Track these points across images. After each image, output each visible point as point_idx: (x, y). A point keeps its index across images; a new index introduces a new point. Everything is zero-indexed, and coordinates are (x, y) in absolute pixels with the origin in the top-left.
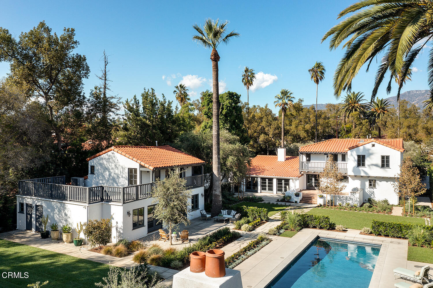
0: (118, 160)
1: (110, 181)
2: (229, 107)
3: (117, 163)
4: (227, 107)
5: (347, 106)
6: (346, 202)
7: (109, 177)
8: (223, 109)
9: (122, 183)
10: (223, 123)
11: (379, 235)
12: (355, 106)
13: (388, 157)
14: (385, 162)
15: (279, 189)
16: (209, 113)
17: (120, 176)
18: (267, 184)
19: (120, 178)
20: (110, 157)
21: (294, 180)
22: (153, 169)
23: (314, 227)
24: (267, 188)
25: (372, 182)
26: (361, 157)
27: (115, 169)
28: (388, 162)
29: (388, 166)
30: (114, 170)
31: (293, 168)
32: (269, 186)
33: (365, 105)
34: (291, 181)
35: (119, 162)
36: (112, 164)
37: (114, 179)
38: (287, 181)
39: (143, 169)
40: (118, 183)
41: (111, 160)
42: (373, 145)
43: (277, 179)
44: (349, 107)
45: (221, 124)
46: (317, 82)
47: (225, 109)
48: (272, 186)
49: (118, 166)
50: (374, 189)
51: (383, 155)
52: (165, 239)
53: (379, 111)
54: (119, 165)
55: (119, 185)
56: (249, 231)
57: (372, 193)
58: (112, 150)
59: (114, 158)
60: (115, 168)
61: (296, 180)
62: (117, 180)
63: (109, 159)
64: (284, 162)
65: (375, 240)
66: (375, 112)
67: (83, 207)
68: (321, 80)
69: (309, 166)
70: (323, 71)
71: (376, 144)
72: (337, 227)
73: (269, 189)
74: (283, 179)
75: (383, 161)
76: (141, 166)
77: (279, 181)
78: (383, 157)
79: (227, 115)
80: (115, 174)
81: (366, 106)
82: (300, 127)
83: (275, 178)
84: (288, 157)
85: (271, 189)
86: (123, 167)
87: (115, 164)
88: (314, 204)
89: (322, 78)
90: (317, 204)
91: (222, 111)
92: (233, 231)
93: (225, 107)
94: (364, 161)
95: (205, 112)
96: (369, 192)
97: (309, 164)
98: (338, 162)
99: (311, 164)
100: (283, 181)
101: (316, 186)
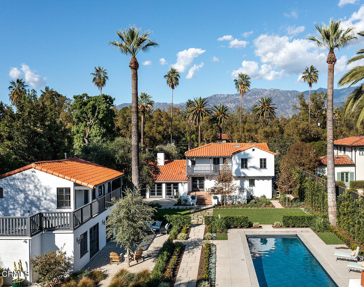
0: (39, 180)
1: (26, 204)
2: (105, 110)
3: (38, 183)
4: (104, 111)
5: (194, 110)
6: (236, 200)
7: (25, 200)
8: (99, 113)
9: (46, 207)
10: (99, 128)
11: (288, 227)
12: (201, 110)
13: (265, 160)
14: (263, 163)
15: (169, 193)
16: (81, 117)
17: (43, 199)
18: (156, 189)
19: (41, 200)
20: (26, 177)
21: (183, 184)
22: (94, 187)
23: (236, 227)
24: (156, 193)
25: (252, 181)
26: (244, 160)
27: (35, 191)
28: (265, 163)
29: (265, 167)
30: (33, 192)
31: (176, 172)
32: (158, 191)
33: (210, 109)
34: (180, 185)
35: (40, 183)
36: (30, 185)
37: (32, 203)
38: (176, 185)
39: (78, 188)
40: (39, 207)
41: (28, 180)
42: (253, 150)
43: (166, 184)
44: (196, 111)
45: (97, 129)
46: (173, 87)
47: (102, 114)
48: (161, 191)
49: (38, 187)
50: (253, 187)
51: (261, 158)
52: (118, 262)
53: (221, 115)
54: (41, 186)
55: (41, 208)
56: (185, 240)
57: (251, 191)
58: (31, 168)
59: (33, 178)
60: (35, 189)
61: (185, 183)
62: (38, 203)
63: (25, 179)
64: (165, 166)
65: (290, 232)
66: (218, 116)
67: (23, 241)
68: (176, 85)
69: (194, 170)
70: (178, 77)
71: (256, 149)
72: (255, 224)
73: (158, 194)
74: (172, 183)
75: (261, 163)
76: (76, 185)
77: (168, 185)
78: (261, 160)
79: (103, 119)
80: (34, 196)
81: (210, 111)
82: (154, 129)
83: (164, 183)
84: (167, 160)
85: (160, 193)
86: (47, 187)
87: (34, 184)
88: (208, 205)
89: (177, 84)
90: (212, 204)
91: (98, 115)
92: (176, 242)
93: (102, 111)
94: (246, 163)
95: (76, 116)
96: (249, 190)
97: (194, 168)
98: (220, 165)
99: (196, 168)
100: (172, 185)
101: (200, 187)
